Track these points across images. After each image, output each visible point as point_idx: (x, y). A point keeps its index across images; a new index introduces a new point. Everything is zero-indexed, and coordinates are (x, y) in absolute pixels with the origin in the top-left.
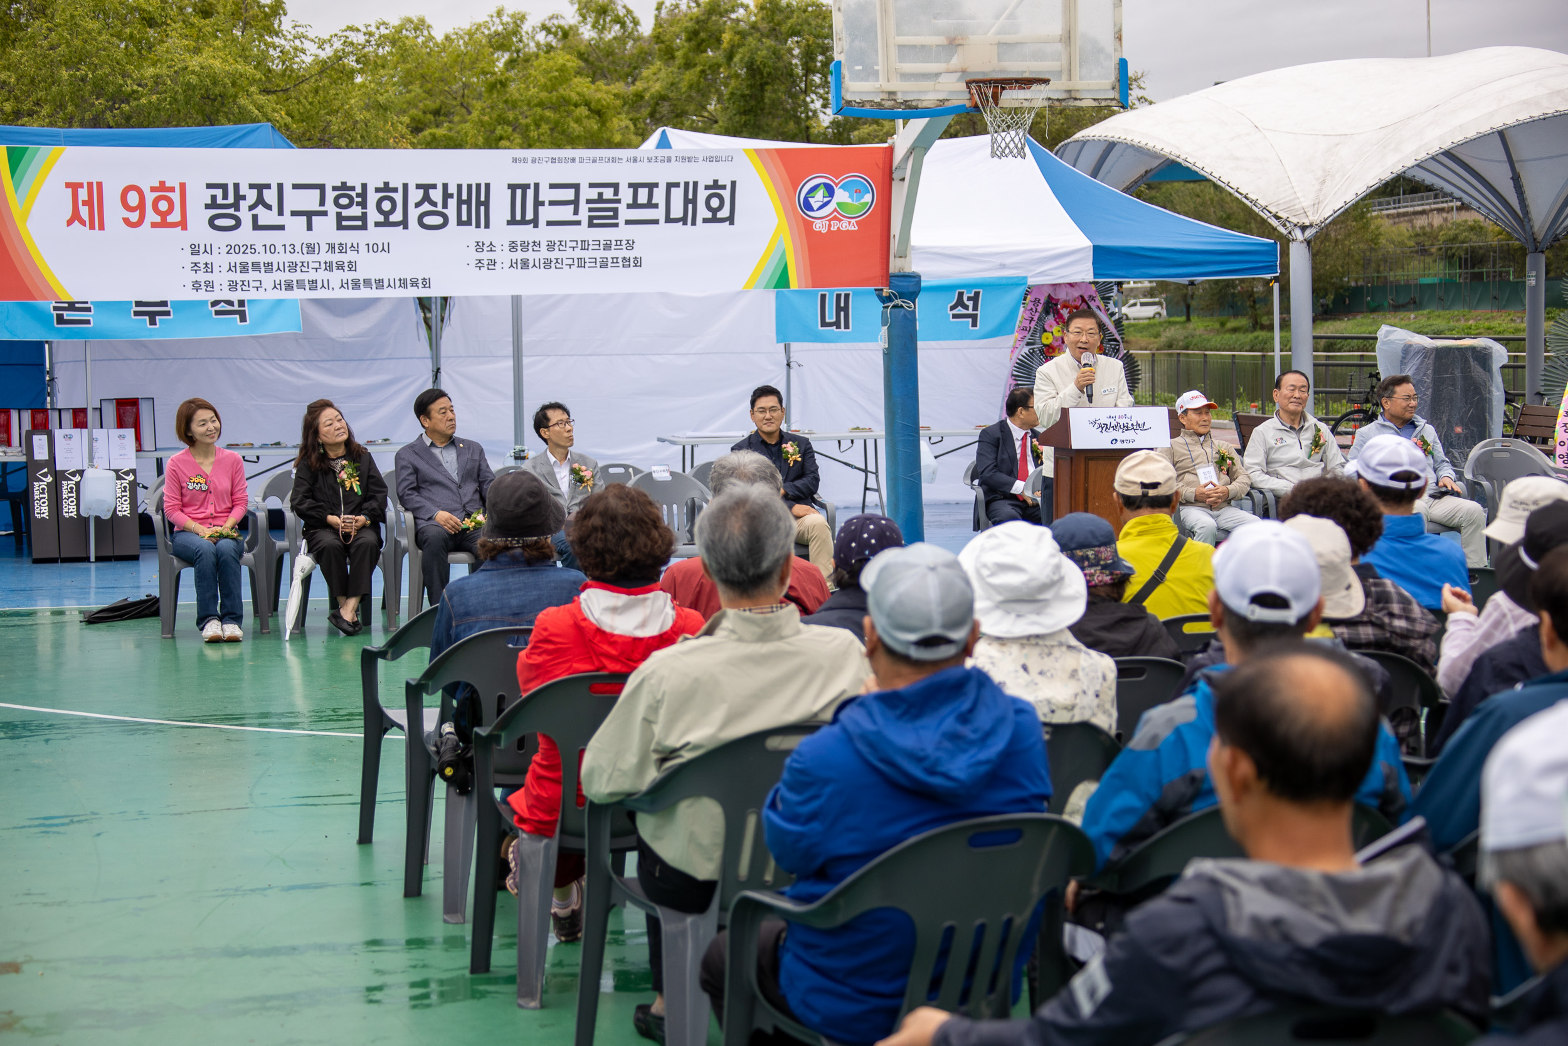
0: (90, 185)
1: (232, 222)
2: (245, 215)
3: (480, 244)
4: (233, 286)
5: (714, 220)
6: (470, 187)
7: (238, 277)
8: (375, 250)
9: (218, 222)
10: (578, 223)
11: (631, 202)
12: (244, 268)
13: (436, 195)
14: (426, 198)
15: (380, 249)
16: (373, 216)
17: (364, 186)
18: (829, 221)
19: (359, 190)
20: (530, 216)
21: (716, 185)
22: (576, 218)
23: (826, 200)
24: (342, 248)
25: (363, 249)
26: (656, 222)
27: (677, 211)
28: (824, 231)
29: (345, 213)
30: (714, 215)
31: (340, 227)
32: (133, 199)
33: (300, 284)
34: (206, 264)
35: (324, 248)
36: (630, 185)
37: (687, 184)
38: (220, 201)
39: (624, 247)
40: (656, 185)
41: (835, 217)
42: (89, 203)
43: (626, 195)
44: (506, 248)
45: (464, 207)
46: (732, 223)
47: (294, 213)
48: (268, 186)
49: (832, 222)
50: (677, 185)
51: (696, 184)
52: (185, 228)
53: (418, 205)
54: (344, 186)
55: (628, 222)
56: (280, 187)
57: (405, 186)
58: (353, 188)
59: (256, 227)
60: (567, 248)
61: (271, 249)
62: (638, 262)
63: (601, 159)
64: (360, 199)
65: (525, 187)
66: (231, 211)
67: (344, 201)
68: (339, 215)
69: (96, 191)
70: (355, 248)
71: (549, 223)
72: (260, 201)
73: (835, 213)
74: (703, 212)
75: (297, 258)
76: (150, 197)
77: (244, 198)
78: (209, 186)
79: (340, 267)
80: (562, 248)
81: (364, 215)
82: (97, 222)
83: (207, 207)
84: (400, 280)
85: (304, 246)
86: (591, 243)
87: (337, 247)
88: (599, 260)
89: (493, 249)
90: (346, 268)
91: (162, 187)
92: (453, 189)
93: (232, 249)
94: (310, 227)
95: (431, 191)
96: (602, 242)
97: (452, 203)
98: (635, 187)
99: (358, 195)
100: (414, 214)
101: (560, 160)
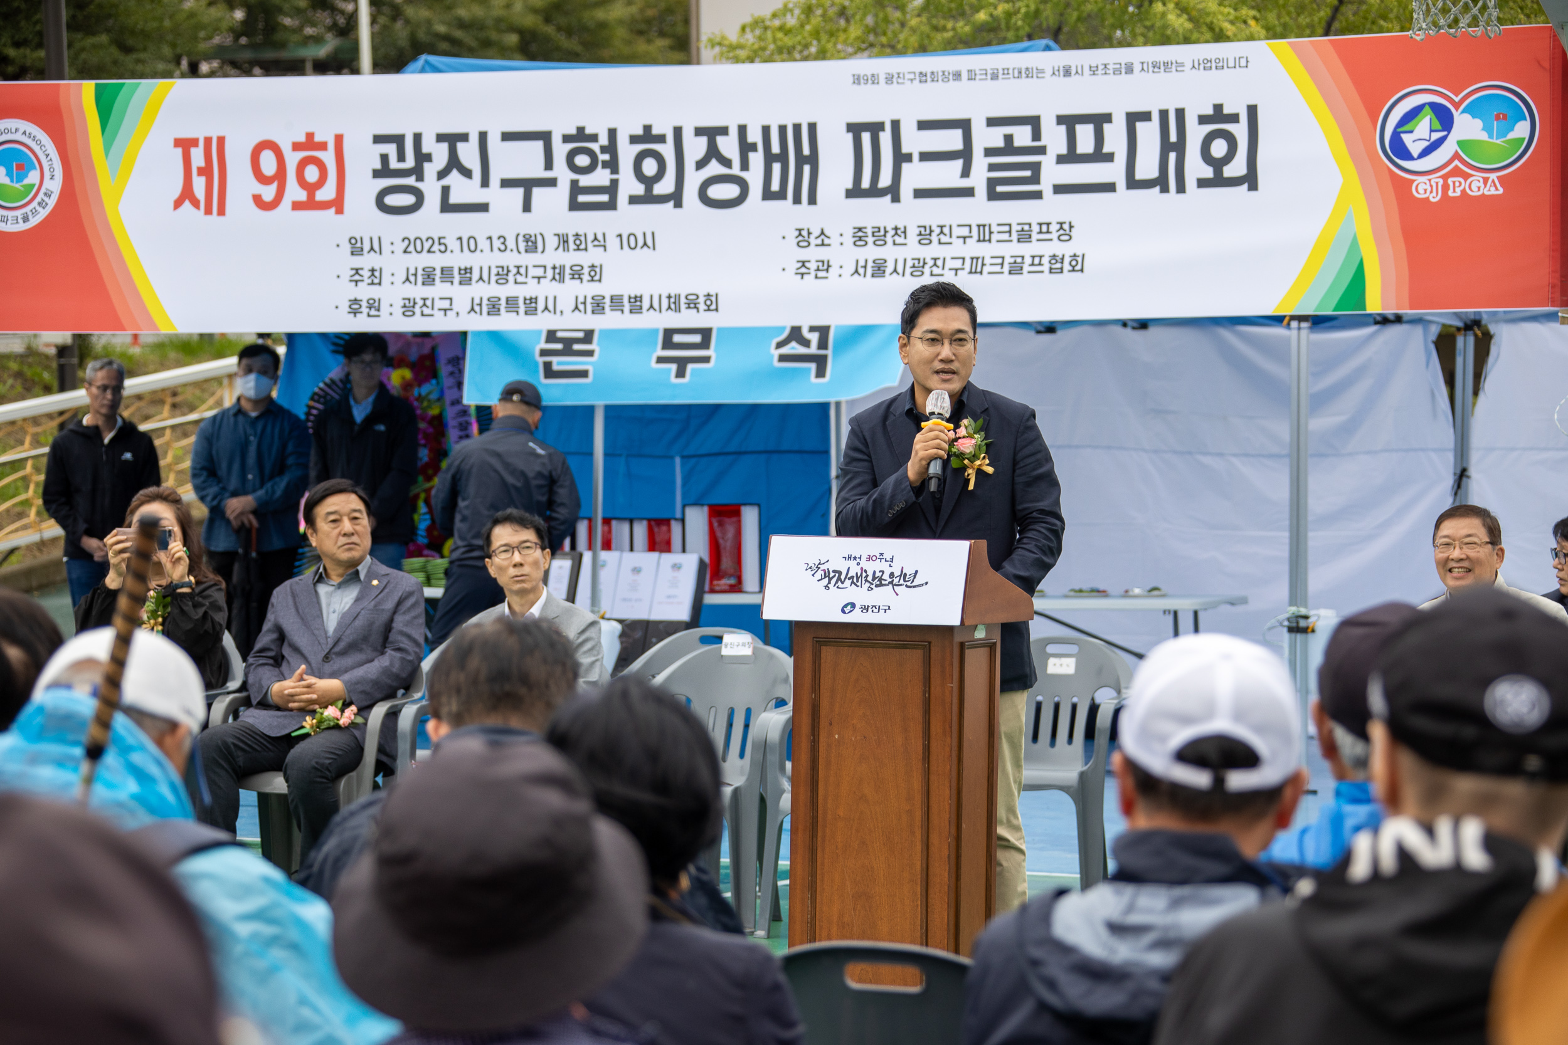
0: (208, 141)
1: (408, 200)
2: (431, 188)
3: (805, 233)
4: (409, 307)
5: (1219, 181)
6: (783, 129)
7: (418, 291)
8: (633, 245)
9: (392, 200)
10: (969, 192)
11: (1064, 150)
12: (429, 278)
13: (729, 146)
14: (713, 152)
15: (641, 242)
16: (629, 185)
17: (612, 133)
18: (1445, 178)
19: (604, 140)
20: (885, 181)
21: (1218, 114)
22: (965, 183)
23: (1436, 136)
24: (580, 243)
25: (613, 243)
26: (1110, 187)
27: (1147, 168)
28: (1435, 198)
29: (585, 181)
30: (1218, 171)
31: (574, 206)
32: (268, 162)
33: (512, 303)
34: (373, 270)
35: (552, 242)
36: (1061, 120)
37: (1164, 114)
38: (394, 164)
39: (1054, 236)
40: (1107, 118)
41: (1456, 170)
42: (205, 171)
43: (1055, 139)
44: (849, 240)
45: (777, 167)
46: (1253, 187)
47: (506, 183)
48: (464, 137)
49: (1450, 181)
50: (1146, 116)
51: (1180, 113)
52: (340, 211)
53: (701, 165)
54: (581, 135)
55: (1059, 189)
56: (483, 136)
57: (678, 131)
58: (594, 138)
59: (447, 207)
60: (954, 240)
61: (469, 244)
62: (1077, 264)
63: (1006, 71)
64: (606, 157)
65: (875, 128)
66: (411, 181)
67: (582, 160)
68: (574, 184)
69: (216, 148)
70: (600, 242)
71: (920, 194)
72: (454, 163)
73: (1456, 162)
74: (1196, 168)
75: (510, 259)
76: (292, 159)
77: (428, 158)
78: (378, 139)
79: (577, 275)
80: (944, 239)
81: (615, 183)
82: (216, 204)
83: (377, 174)
84: (669, 297)
85: (521, 239)
86: (995, 229)
87: (571, 239)
88: (1008, 260)
89: (826, 241)
90: (586, 277)
91: (310, 143)
92: (754, 136)
93: (411, 245)
94: (527, 207)
95: (720, 140)
96: (1015, 228)
97: (757, 159)
98: (1069, 122)
99: (604, 149)
100: (693, 180)
101: (934, 77)
